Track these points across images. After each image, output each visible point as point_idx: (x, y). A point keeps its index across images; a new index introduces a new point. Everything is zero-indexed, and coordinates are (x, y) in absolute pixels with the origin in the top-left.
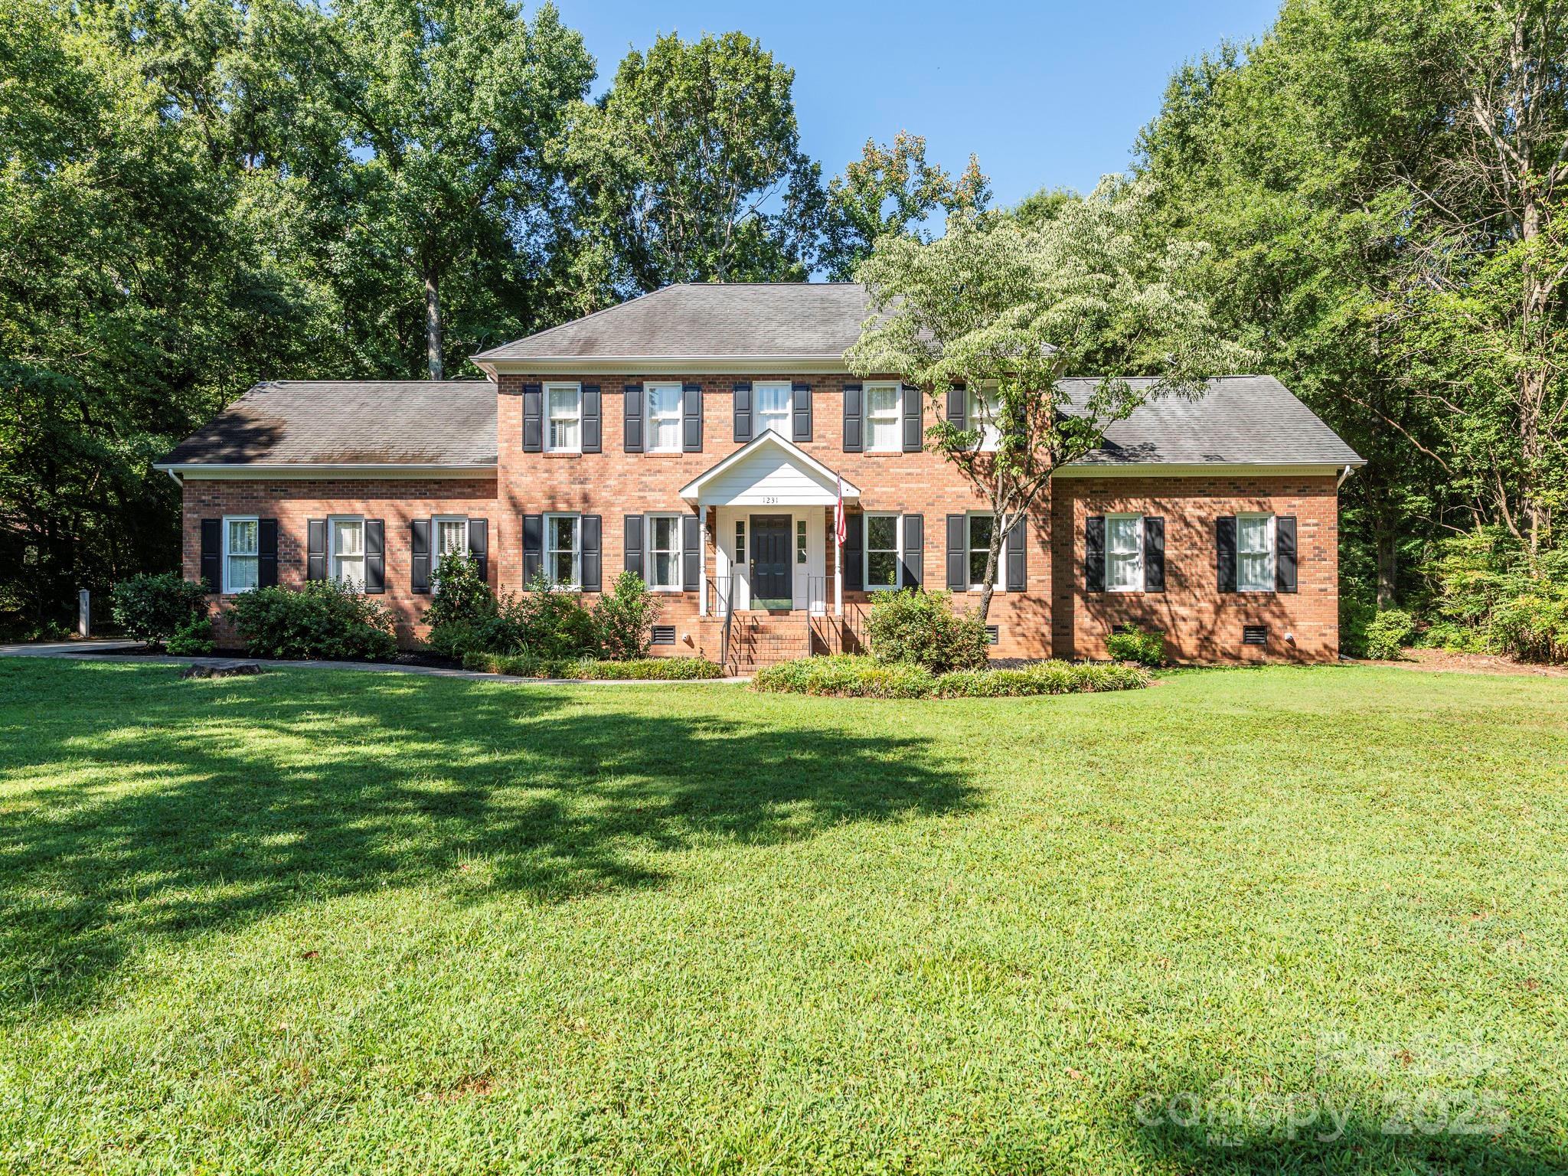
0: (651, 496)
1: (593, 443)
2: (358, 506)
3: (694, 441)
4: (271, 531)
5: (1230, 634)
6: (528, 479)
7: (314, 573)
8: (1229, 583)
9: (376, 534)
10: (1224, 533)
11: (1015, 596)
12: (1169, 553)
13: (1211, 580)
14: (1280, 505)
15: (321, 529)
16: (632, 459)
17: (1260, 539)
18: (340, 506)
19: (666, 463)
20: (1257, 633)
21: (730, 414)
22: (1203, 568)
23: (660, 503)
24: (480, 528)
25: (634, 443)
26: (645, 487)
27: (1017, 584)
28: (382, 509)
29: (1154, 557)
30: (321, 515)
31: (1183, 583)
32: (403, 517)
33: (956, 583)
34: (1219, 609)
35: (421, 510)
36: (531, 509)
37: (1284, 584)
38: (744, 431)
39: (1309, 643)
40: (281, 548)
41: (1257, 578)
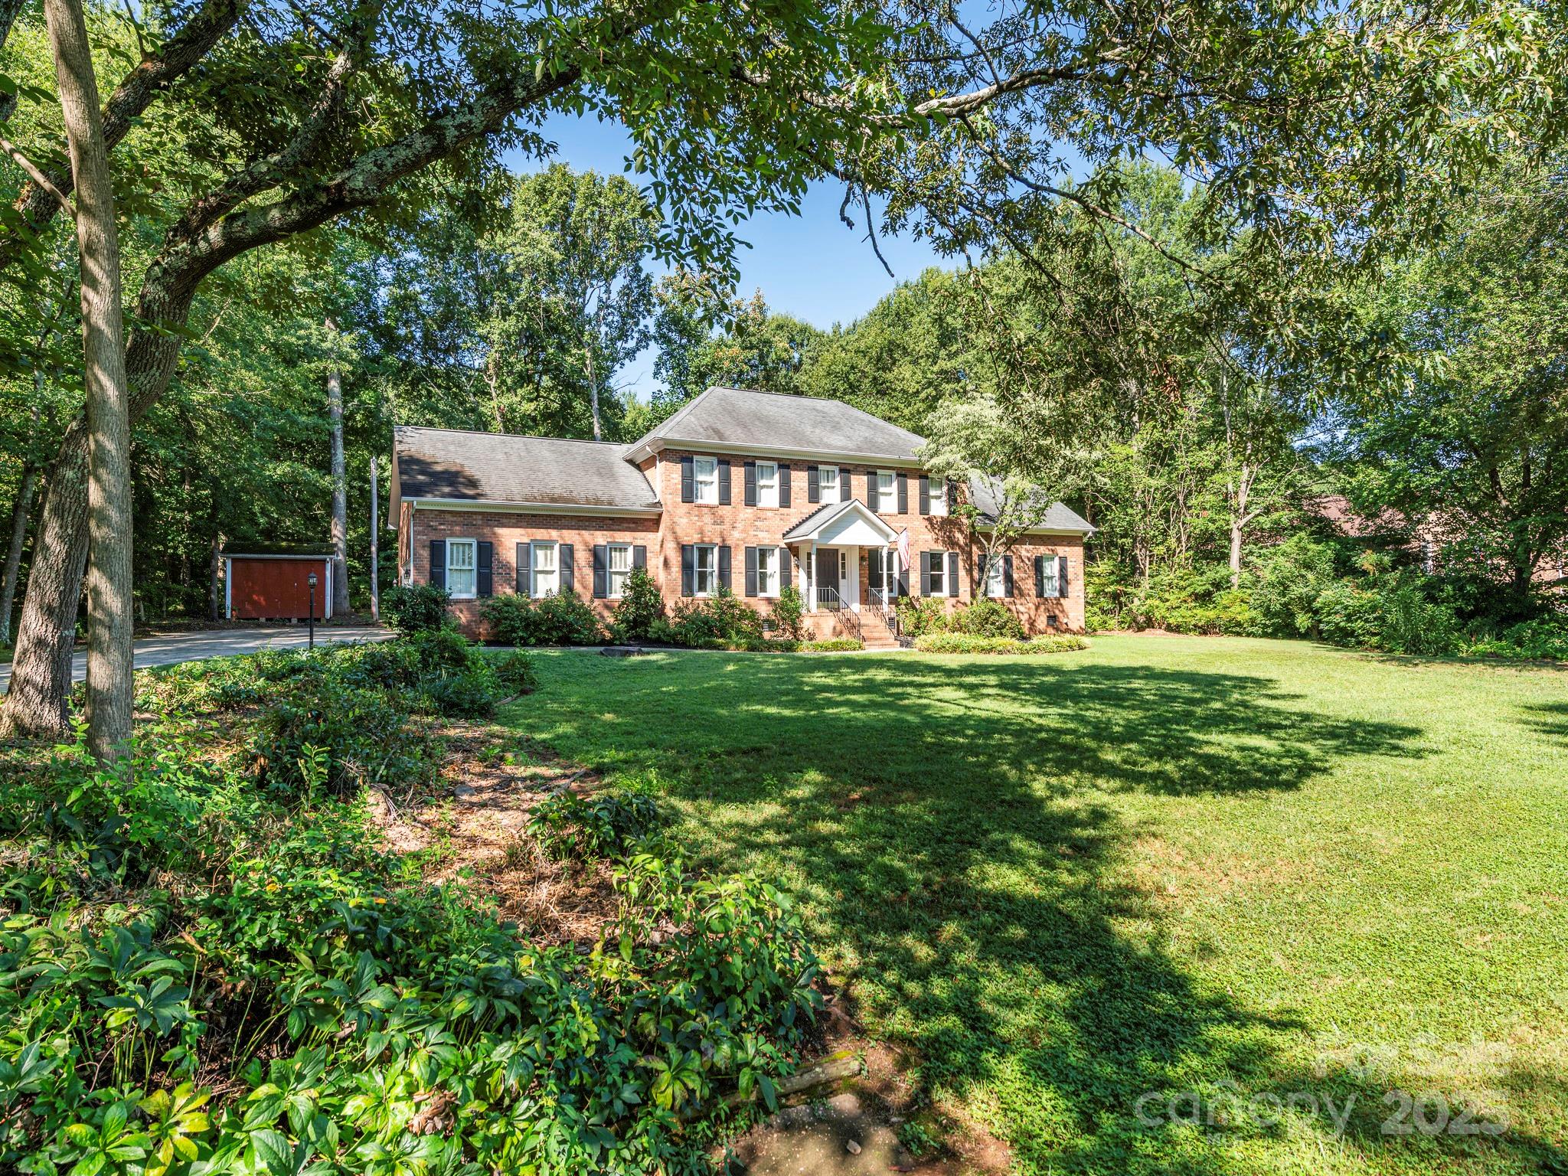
0: (761, 535)
1: (725, 498)
2: (554, 534)
3: (785, 501)
4: (487, 552)
5: (1042, 622)
6: (684, 521)
7: (522, 585)
8: (1040, 594)
9: (568, 555)
10: (1038, 564)
11: (953, 601)
12: (1015, 576)
13: (1033, 592)
14: (1062, 551)
15: (525, 551)
16: (749, 510)
17: (1052, 569)
18: (541, 534)
19: (769, 514)
20: (1053, 619)
21: (806, 485)
22: (1029, 586)
23: (765, 539)
24: (641, 553)
25: (751, 499)
26: (757, 529)
27: (954, 593)
28: (571, 536)
29: (1008, 578)
30: (526, 540)
31: (1022, 594)
32: (586, 544)
33: (925, 593)
34: (1037, 608)
35: (600, 538)
36: (686, 540)
37: (1063, 593)
38: (814, 496)
39: (1074, 626)
40: (494, 564)
41: (1051, 590)
